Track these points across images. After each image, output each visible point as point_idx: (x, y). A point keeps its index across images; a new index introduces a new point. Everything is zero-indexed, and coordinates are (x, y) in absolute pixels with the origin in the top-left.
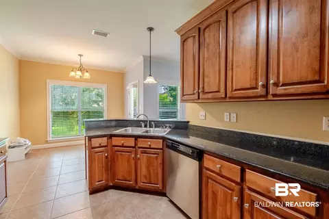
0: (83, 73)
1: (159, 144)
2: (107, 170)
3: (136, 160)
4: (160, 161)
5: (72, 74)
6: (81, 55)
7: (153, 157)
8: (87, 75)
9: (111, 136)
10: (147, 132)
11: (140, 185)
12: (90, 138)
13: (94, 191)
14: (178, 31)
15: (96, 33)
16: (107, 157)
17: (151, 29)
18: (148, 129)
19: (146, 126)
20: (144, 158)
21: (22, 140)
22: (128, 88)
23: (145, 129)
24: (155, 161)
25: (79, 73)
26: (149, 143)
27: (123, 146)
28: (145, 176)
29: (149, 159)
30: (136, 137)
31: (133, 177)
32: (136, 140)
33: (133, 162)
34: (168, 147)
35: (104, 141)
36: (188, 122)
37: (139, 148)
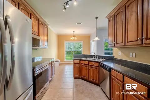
0: (74, 38)
1: (97, 65)
2: (79, 72)
3: (89, 70)
4: (97, 71)
5: (71, 38)
6: (74, 32)
7: (95, 70)
8: (76, 38)
9: (81, 60)
10: (94, 60)
11: (90, 79)
12: (74, 60)
13: (75, 78)
14: (107, 17)
15: (77, 24)
16: (79, 67)
17: (97, 18)
18: (95, 59)
19: (94, 58)
20: (91, 69)
21: (58, 60)
22: (91, 42)
23: (94, 59)
24: (96, 72)
25: (73, 38)
26: (93, 64)
27: (84, 64)
28: (92, 76)
29: (93, 70)
30: (89, 61)
31: (88, 76)
32: (89, 62)
33: (88, 71)
34: (100, 66)
35: (78, 61)
36: (114, 57)
37: (90, 65)
